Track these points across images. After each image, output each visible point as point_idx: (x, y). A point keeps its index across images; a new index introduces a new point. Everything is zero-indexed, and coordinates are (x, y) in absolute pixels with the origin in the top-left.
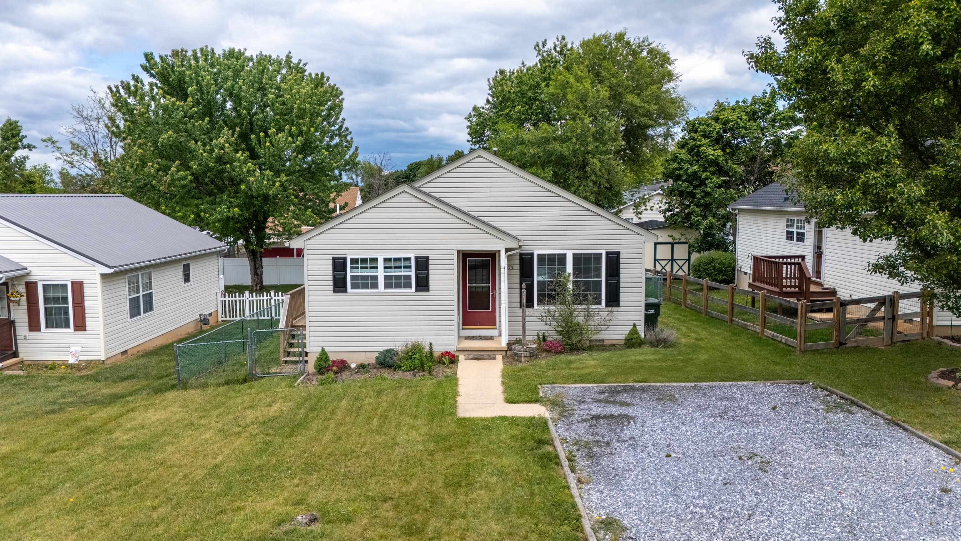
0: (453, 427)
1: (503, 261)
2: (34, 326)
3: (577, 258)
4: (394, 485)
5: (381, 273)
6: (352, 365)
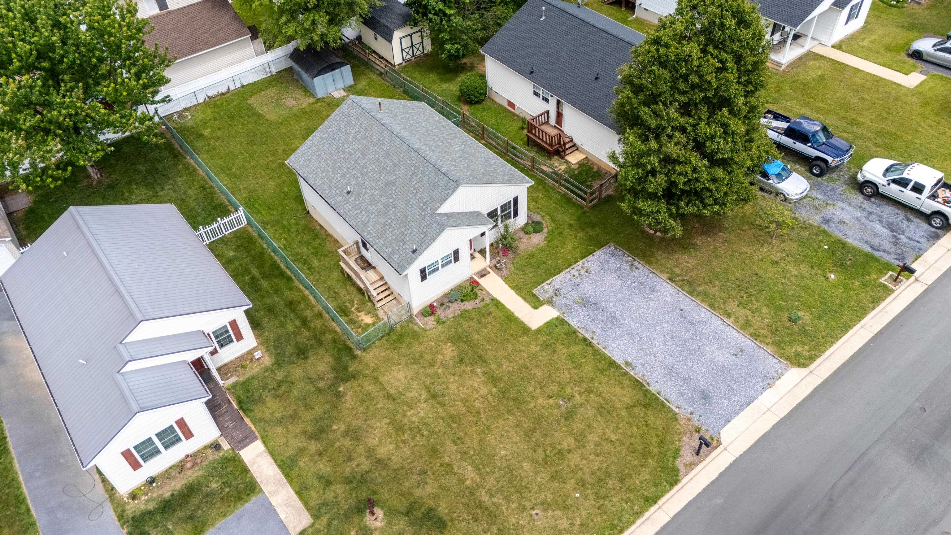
0: (542, 338)
1: (487, 234)
2: (214, 353)
3: (501, 206)
5: (440, 265)
6: (435, 304)
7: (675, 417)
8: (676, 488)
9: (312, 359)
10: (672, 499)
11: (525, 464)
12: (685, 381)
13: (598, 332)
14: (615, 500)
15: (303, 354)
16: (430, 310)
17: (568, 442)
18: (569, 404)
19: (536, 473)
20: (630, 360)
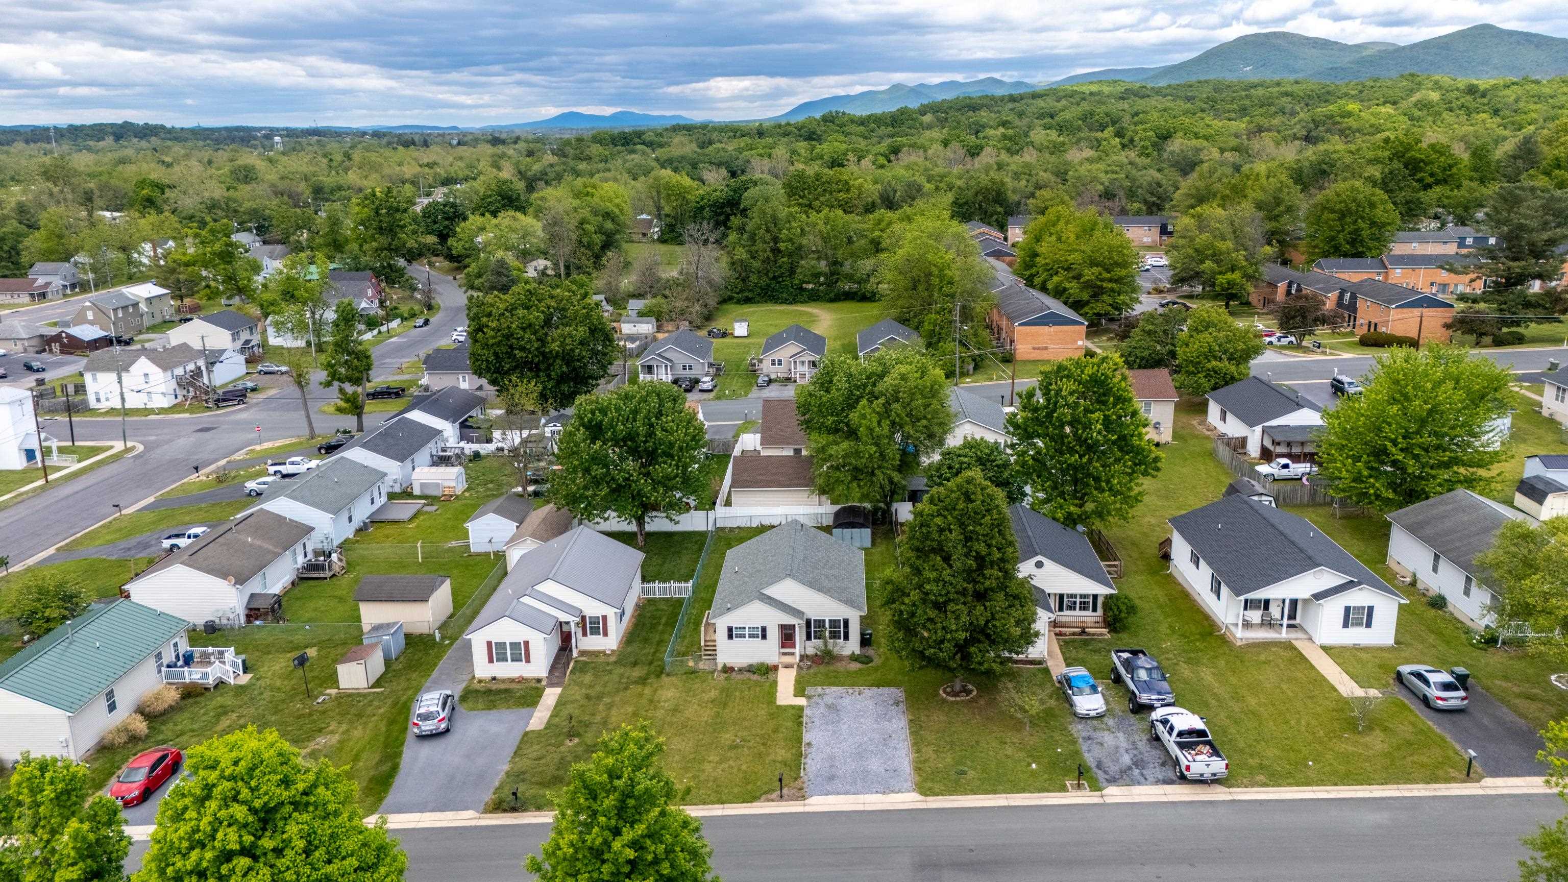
0: (775, 710)
1: (797, 628)
2: (585, 634)
3: (830, 621)
4: (760, 732)
5: (747, 633)
6: (736, 668)
7: (798, 778)
8: (744, 805)
9: (638, 668)
12: (832, 766)
13: (817, 723)
14: (703, 791)
15: (634, 665)
16: (729, 670)
17: (715, 758)
18: (742, 744)
20: (813, 743)
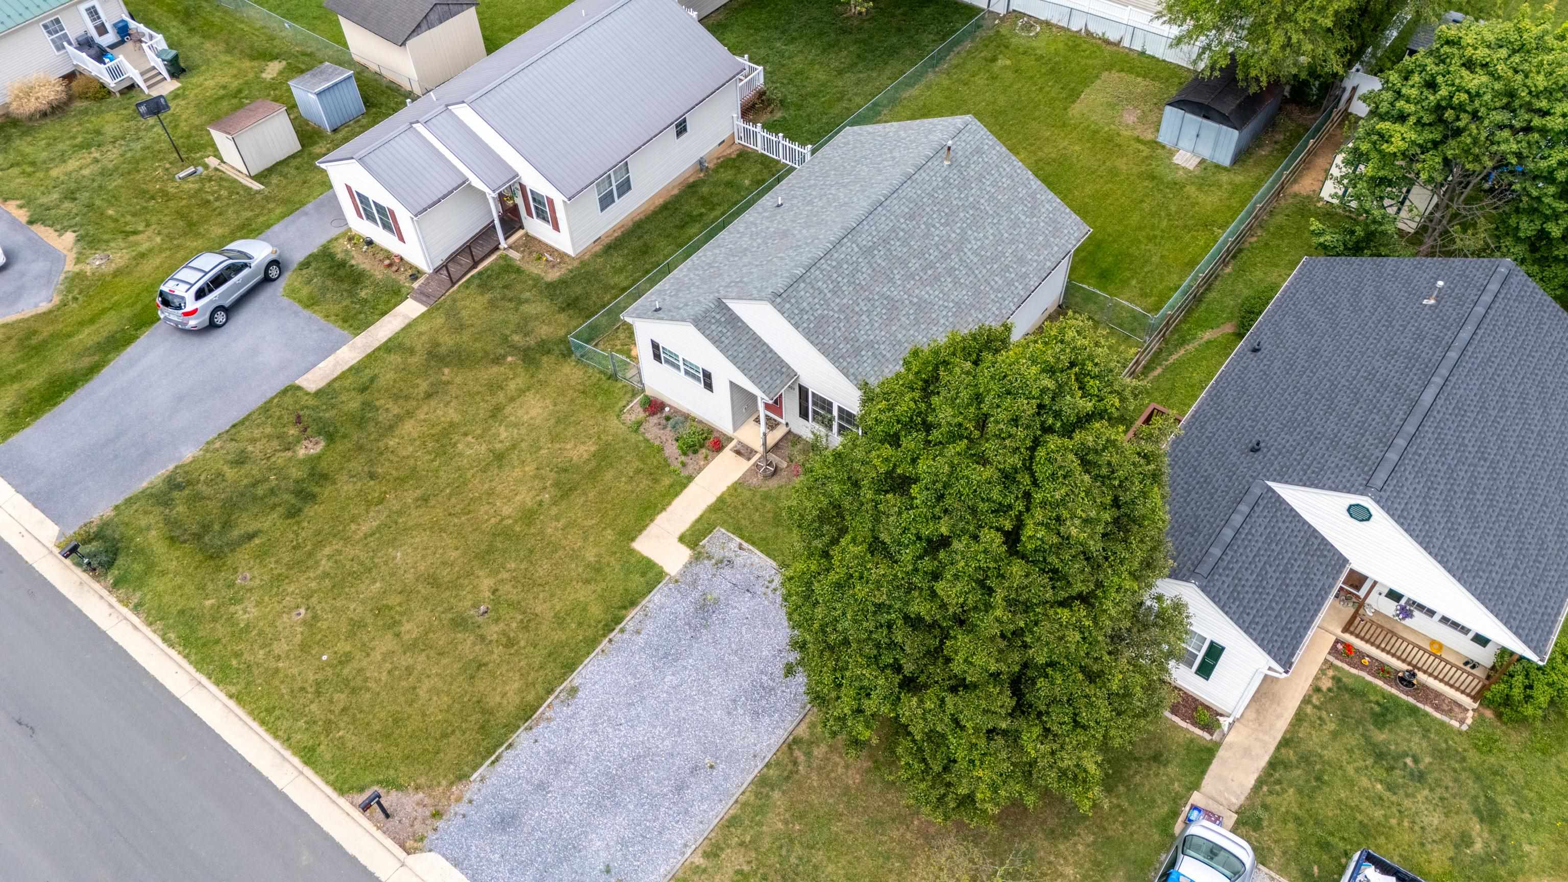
0: (614, 559)
2: (529, 213)
3: (841, 410)
5: (682, 365)
6: (667, 409)
7: (462, 777)
8: (329, 790)
9: (562, 317)
10: (314, 788)
11: (378, 585)
12: (542, 787)
13: (640, 640)
14: (313, 707)
15: (569, 305)
16: (654, 406)
17: (410, 629)
18: (480, 620)
19: (363, 602)
20: (580, 694)
